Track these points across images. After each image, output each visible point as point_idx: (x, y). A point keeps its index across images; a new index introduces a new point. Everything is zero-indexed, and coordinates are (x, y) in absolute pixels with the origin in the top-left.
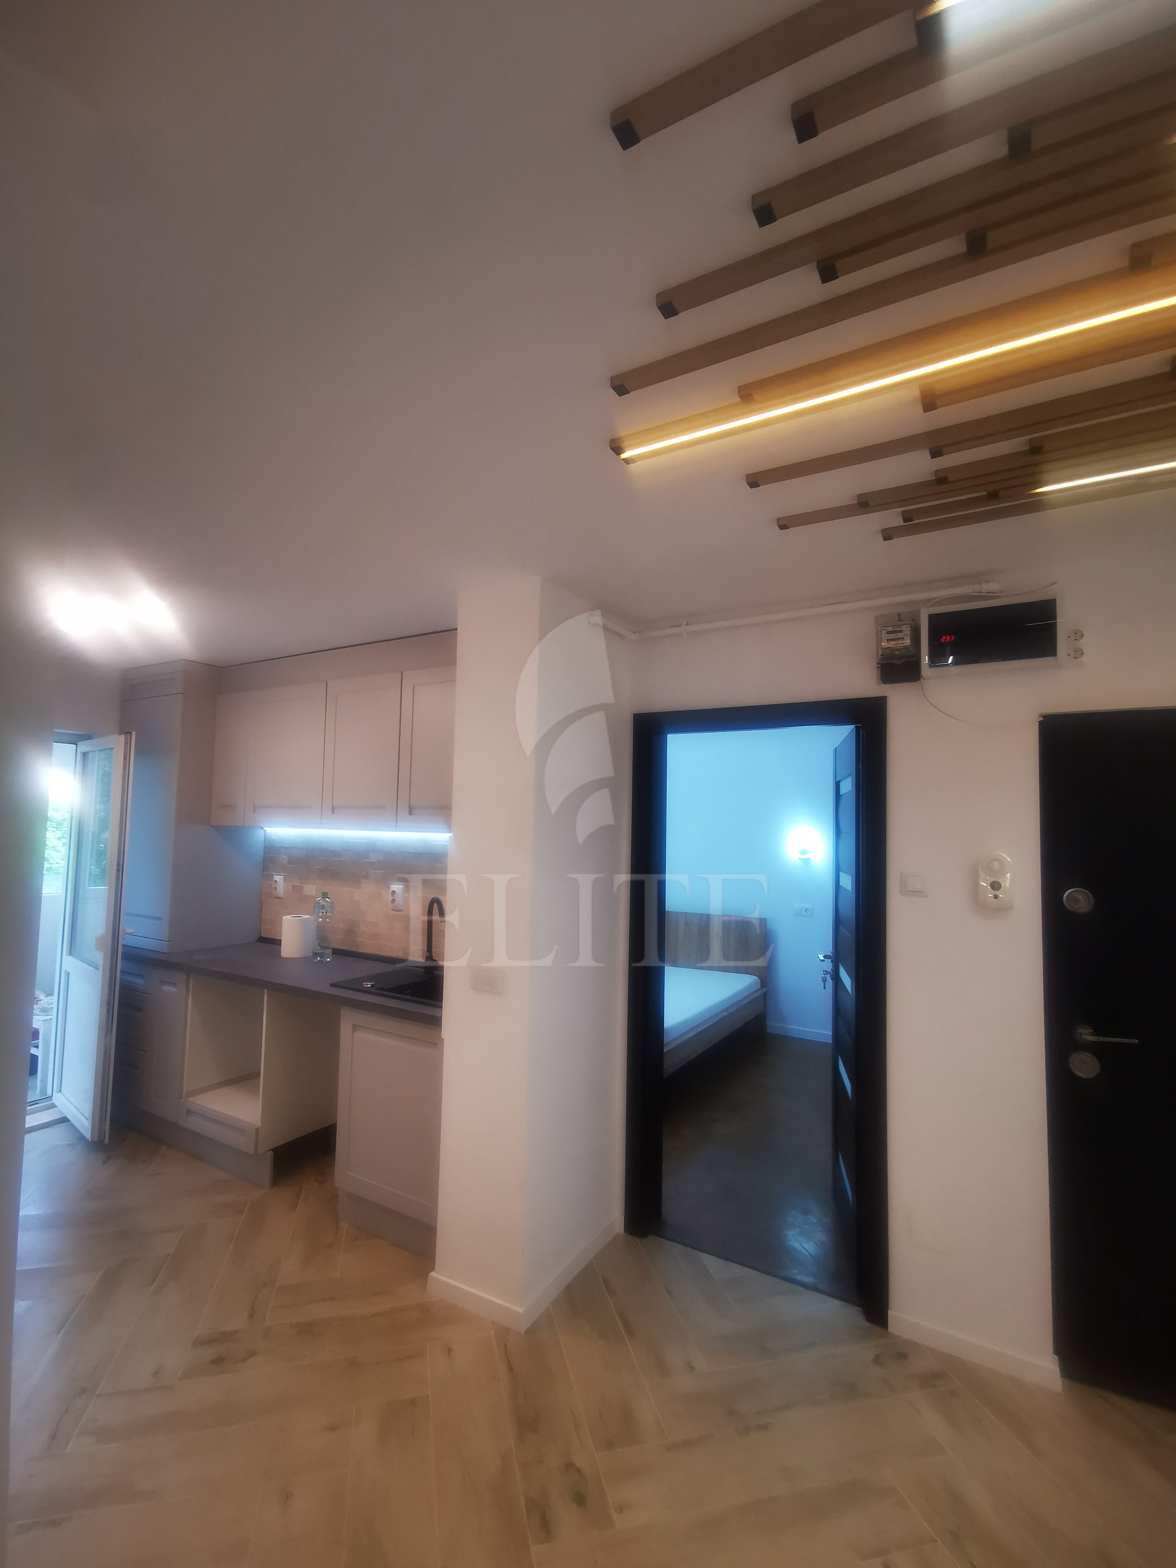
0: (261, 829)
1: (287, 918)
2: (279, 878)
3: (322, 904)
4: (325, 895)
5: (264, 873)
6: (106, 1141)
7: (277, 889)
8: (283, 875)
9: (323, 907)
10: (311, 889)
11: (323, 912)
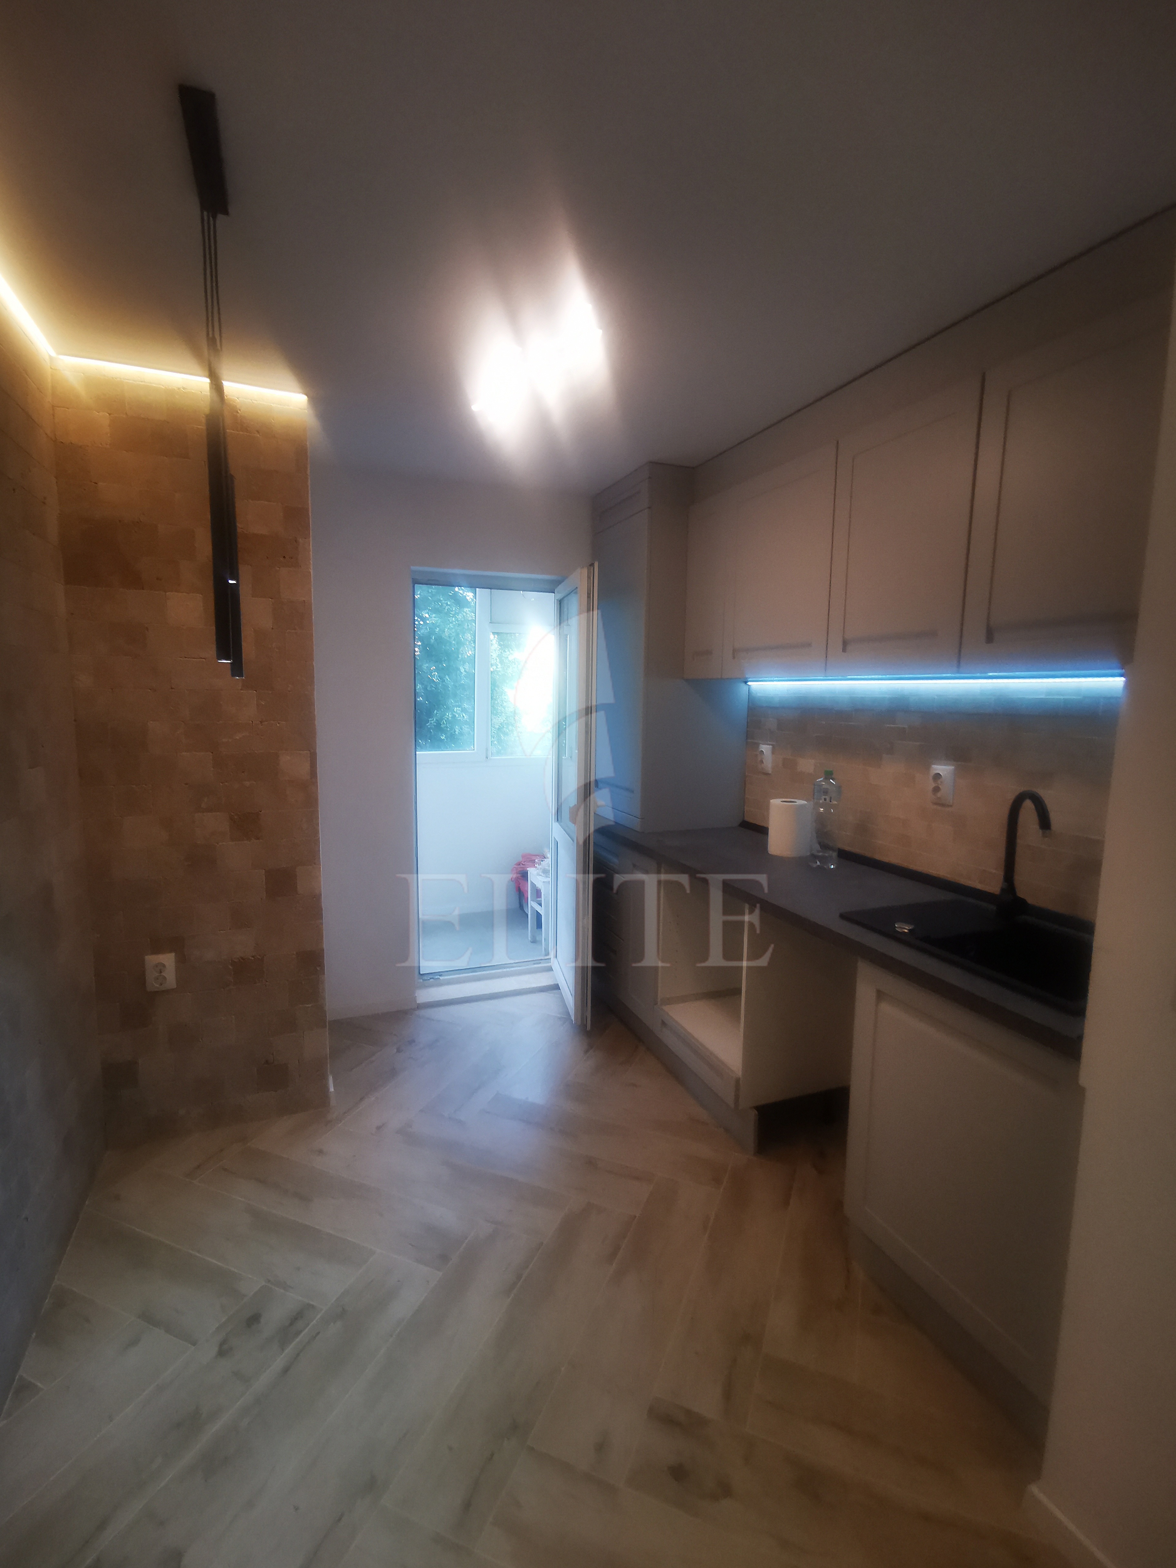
0: (743, 685)
1: (775, 802)
2: (765, 748)
3: (824, 786)
4: (829, 775)
5: (749, 740)
6: (589, 1028)
7: (763, 763)
8: (772, 745)
9: (826, 792)
10: (807, 764)
11: (825, 799)
